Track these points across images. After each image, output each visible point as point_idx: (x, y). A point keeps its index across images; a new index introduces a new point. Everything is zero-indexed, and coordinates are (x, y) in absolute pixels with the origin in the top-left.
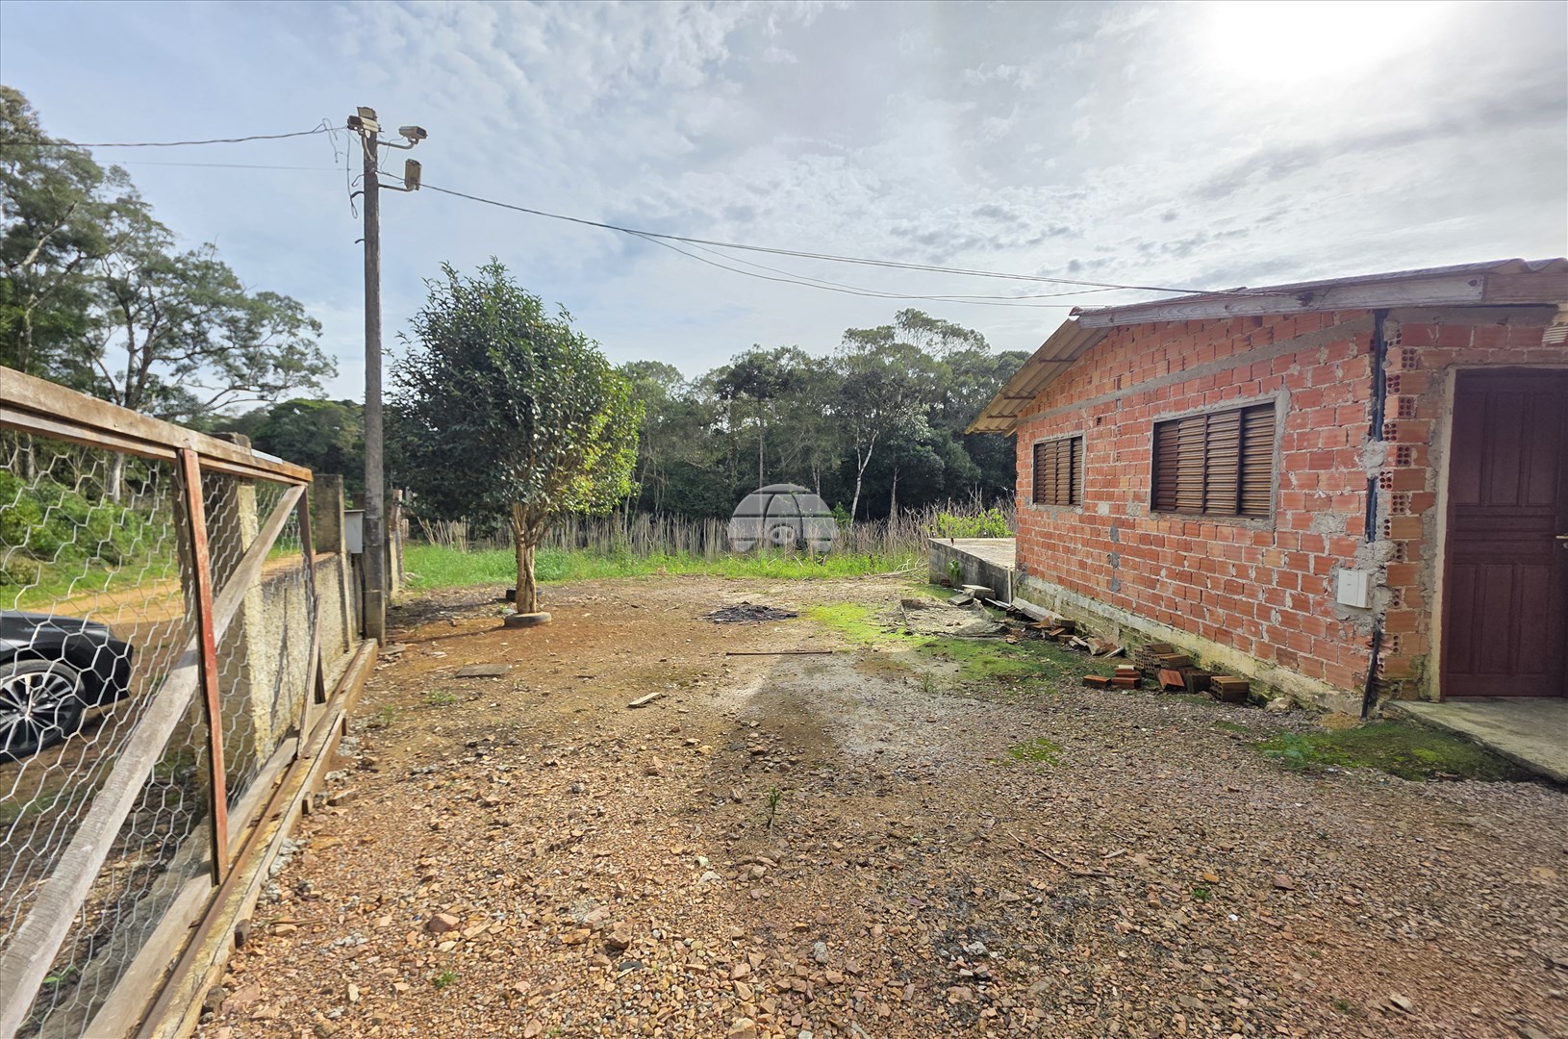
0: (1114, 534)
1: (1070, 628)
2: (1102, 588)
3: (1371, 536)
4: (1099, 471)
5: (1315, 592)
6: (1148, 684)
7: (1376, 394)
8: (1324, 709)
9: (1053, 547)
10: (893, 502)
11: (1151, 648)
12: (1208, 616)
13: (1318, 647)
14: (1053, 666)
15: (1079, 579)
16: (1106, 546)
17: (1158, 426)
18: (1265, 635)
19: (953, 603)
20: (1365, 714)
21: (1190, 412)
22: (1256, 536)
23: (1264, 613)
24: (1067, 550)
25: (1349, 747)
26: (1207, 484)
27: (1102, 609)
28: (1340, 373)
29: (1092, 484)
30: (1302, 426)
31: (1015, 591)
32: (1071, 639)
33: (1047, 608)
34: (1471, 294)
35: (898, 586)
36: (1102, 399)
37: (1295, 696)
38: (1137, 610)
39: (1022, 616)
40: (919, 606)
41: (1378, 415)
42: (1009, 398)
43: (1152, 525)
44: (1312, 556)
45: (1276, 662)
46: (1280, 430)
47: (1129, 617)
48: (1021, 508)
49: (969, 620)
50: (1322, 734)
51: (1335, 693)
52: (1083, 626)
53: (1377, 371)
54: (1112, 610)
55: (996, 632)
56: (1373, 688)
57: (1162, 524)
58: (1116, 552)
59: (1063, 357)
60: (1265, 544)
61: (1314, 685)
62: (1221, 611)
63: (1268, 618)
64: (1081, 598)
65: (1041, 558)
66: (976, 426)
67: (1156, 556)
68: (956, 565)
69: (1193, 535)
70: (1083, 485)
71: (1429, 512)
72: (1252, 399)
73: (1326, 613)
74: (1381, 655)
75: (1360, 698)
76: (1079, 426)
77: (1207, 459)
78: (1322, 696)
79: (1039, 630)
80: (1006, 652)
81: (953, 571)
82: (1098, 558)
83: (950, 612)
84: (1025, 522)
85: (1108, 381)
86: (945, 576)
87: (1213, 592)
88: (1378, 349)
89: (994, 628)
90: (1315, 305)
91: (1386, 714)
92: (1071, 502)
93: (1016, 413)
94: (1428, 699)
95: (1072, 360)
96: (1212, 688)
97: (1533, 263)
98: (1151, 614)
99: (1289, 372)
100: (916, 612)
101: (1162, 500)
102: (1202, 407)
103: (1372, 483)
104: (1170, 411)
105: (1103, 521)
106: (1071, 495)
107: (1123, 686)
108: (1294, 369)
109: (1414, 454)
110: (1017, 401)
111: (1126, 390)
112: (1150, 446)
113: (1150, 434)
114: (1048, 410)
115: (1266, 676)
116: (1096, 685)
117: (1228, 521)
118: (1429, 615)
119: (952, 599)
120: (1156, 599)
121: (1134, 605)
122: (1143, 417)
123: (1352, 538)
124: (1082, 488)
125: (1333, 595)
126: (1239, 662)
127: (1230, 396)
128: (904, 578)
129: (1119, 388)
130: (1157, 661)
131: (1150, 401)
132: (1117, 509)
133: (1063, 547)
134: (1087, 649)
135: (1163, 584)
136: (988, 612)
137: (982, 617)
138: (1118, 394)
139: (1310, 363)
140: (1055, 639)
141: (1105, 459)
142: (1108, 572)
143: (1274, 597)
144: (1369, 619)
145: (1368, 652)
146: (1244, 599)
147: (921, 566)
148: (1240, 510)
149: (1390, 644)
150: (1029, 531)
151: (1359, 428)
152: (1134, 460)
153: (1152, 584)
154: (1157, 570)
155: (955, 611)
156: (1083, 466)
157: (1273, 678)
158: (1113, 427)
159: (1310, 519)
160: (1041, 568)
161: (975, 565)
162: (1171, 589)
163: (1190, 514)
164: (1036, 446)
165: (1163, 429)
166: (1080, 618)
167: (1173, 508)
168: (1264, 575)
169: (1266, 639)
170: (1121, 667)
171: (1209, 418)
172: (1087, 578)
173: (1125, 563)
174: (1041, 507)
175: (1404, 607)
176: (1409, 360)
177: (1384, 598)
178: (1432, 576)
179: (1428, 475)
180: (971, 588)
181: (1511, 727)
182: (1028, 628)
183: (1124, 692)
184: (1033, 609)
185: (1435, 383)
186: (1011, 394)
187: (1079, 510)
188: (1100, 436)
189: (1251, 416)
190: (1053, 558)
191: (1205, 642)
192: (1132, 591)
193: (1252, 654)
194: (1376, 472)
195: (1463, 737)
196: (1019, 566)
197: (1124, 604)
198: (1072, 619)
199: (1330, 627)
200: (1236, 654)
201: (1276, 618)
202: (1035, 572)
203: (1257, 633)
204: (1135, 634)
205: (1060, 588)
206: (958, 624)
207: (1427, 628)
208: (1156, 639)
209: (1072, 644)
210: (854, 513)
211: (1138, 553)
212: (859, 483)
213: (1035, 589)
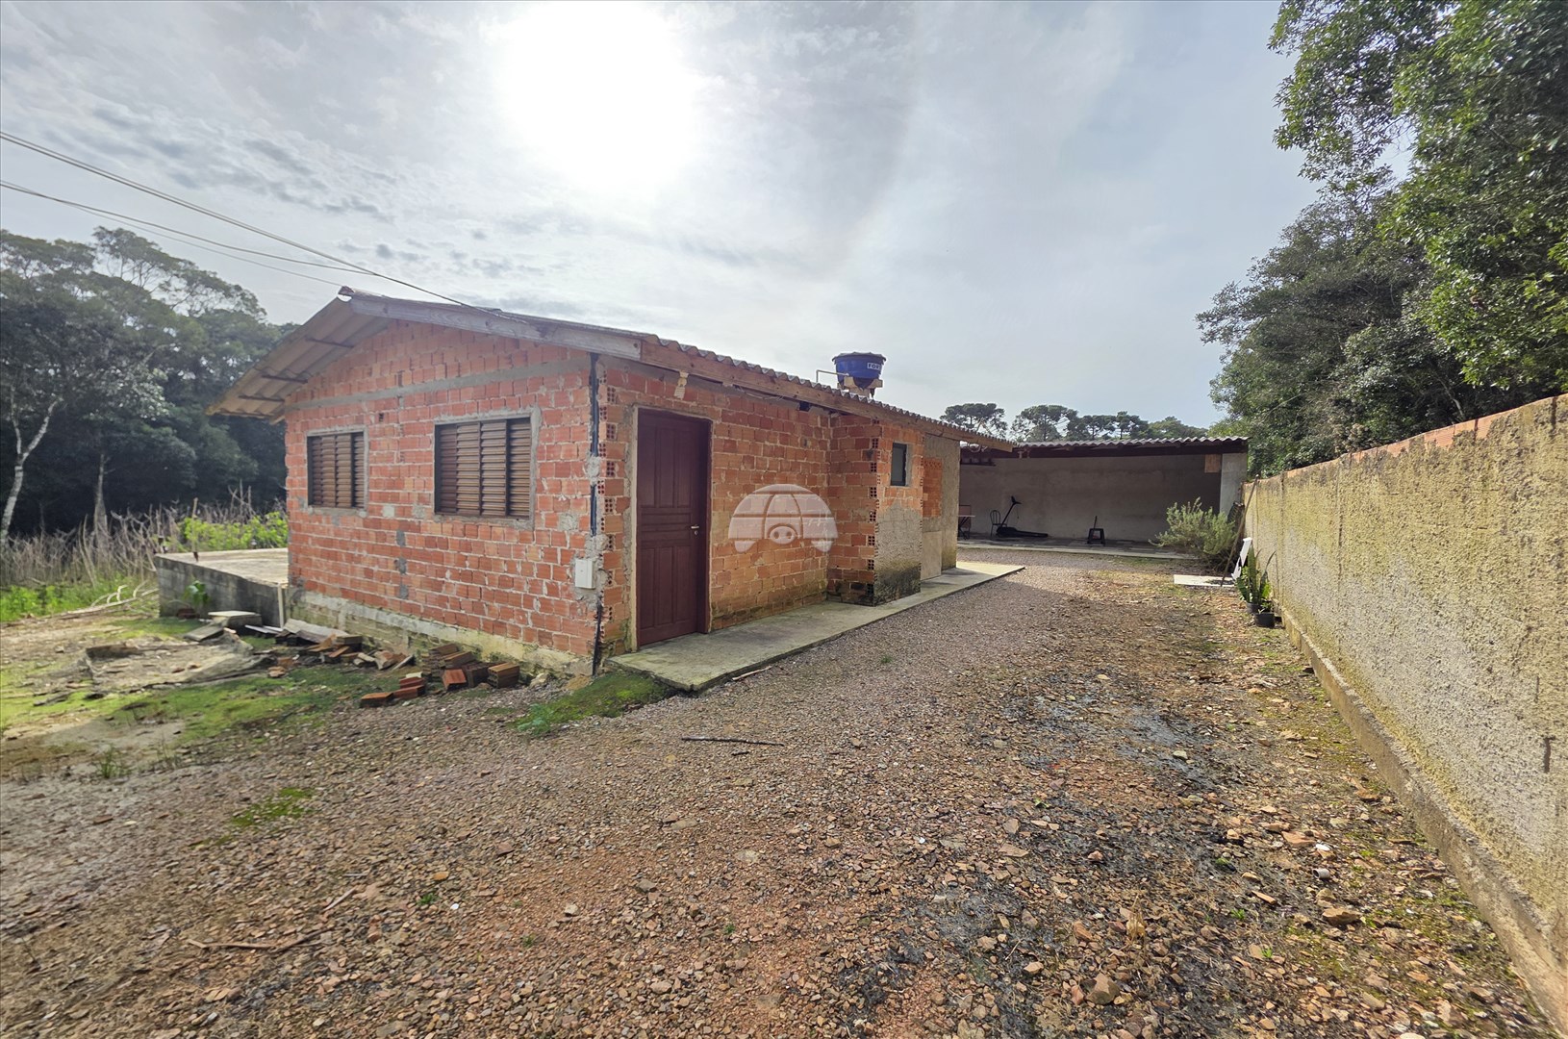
0: (400, 538)
1: (356, 645)
2: (390, 597)
3: (594, 533)
4: (382, 471)
5: (561, 579)
6: (433, 688)
7: (593, 419)
8: (570, 676)
9: (334, 556)
11: (437, 652)
12: (486, 610)
13: (565, 624)
14: (328, 694)
15: (365, 589)
16: (392, 551)
17: (439, 429)
18: (530, 621)
19: (194, 640)
20: (594, 673)
21: (466, 417)
22: (521, 534)
23: (529, 603)
24: (351, 558)
25: (582, 702)
26: (482, 488)
27: (389, 618)
28: (572, 399)
29: (376, 484)
30: (550, 440)
31: (288, 612)
33: (329, 626)
34: (634, 353)
35: (90, 629)
36: (384, 394)
37: (551, 670)
38: (424, 615)
39: (298, 641)
40: (124, 653)
41: (595, 435)
42: (269, 377)
43: (435, 527)
44: (559, 549)
45: (537, 643)
46: (535, 442)
47: (417, 622)
48: (293, 512)
49: (215, 658)
50: (566, 697)
51: (576, 660)
52: (371, 640)
53: (594, 401)
54: (400, 618)
55: (254, 667)
56: (599, 649)
57: (447, 527)
58: (403, 559)
59: (339, 340)
60: (528, 541)
61: (563, 657)
62: (496, 604)
63: (530, 606)
64: (368, 610)
65: (320, 569)
66: (224, 405)
67: (440, 558)
68: (202, 588)
69: (471, 535)
70: (366, 486)
71: (627, 511)
72: (514, 412)
73: (569, 596)
74: (602, 624)
75: (589, 661)
76: (359, 421)
77: (482, 464)
78: (568, 665)
79: (317, 654)
80: (264, 690)
81: (196, 596)
82: (384, 565)
83: (183, 653)
84: (299, 528)
85: (390, 376)
86: (183, 603)
87: (490, 588)
88: (594, 385)
89: (253, 662)
90: (549, 338)
91: (606, 669)
92: (354, 504)
93: (283, 395)
94: (630, 651)
95: (348, 345)
96: (490, 678)
97: (664, 340)
98: (438, 617)
99: (539, 392)
100: (117, 663)
101: (445, 503)
102: (475, 415)
103: (593, 488)
104: (449, 415)
105: (389, 524)
106: (354, 497)
107: (406, 696)
108: (543, 391)
109: (617, 468)
110: (283, 383)
111: (407, 388)
112: (432, 448)
113: (432, 435)
114: (323, 398)
115: (531, 658)
116: (375, 703)
117: (500, 521)
118: (629, 588)
119: (192, 634)
120: (443, 601)
121: (422, 611)
122: (425, 418)
123: (583, 534)
124: (365, 489)
125: (572, 580)
126: (509, 648)
127: (497, 407)
128: (107, 615)
129: (400, 385)
130: (442, 663)
131: (431, 403)
132: (403, 512)
133: (347, 554)
134: (374, 664)
135: (448, 585)
136: (244, 644)
137: (236, 651)
138: (400, 391)
139: (553, 387)
140: (338, 660)
141: (389, 459)
142: (396, 579)
143: (535, 587)
144: (595, 597)
145: (594, 623)
146: (514, 592)
147: (148, 595)
148: (509, 512)
149: (607, 615)
150: (305, 539)
151: (585, 445)
152: (419, 461)
153: (438, 586)
154: (441, 573)
155: (192, 650)
156: (365, 464)
157: (536, 658)
158: (396, 425)
159: (557, 519)
160: (321, 581)
161: (232, 585)
162: (455, 590)
163: (469, 516)
164: (311, 439)
165: (444, 432)
166: (367, 632)
167: (454, 510)
168: (527, 568)
169: (530, 625)
170: (409, 676)
171: (482, 425)
172: (373, 588)
173: (413, 567)
174: (319, 511)
175: (615, 585)
176: (612, 397)
177: (603, 578)
178: (630, 559)
179: (626, 484)
180: (223, 616)
181: (671, 660)
182: (302, 654)
183: (406, 703)
184: (312, 629)
185: (627, 415)
186: (272, 373)
187: (362, 514)
188: (383, 433)
189: (514, 427)
190: (334, 568)
191: (485, 636)
192: (420, 596)
193: (521, 640)
194: (595, 480)
195: (645, 674)
196: (293, 581)
197: (412, 610)
198: (359, 634)
199: (573, 607)
200: (509, 642)
201: (537, 604)
202: (313, 587)
203: (524, 622)
204: (423, 639)
205: (344, 601)
206: (194, 667)
207: (628, 599)
208: (443, 641)
209: (357, 662)
210: (7, 522)
211: (424, 556)
212: (20, 475)
213: (315, 606)
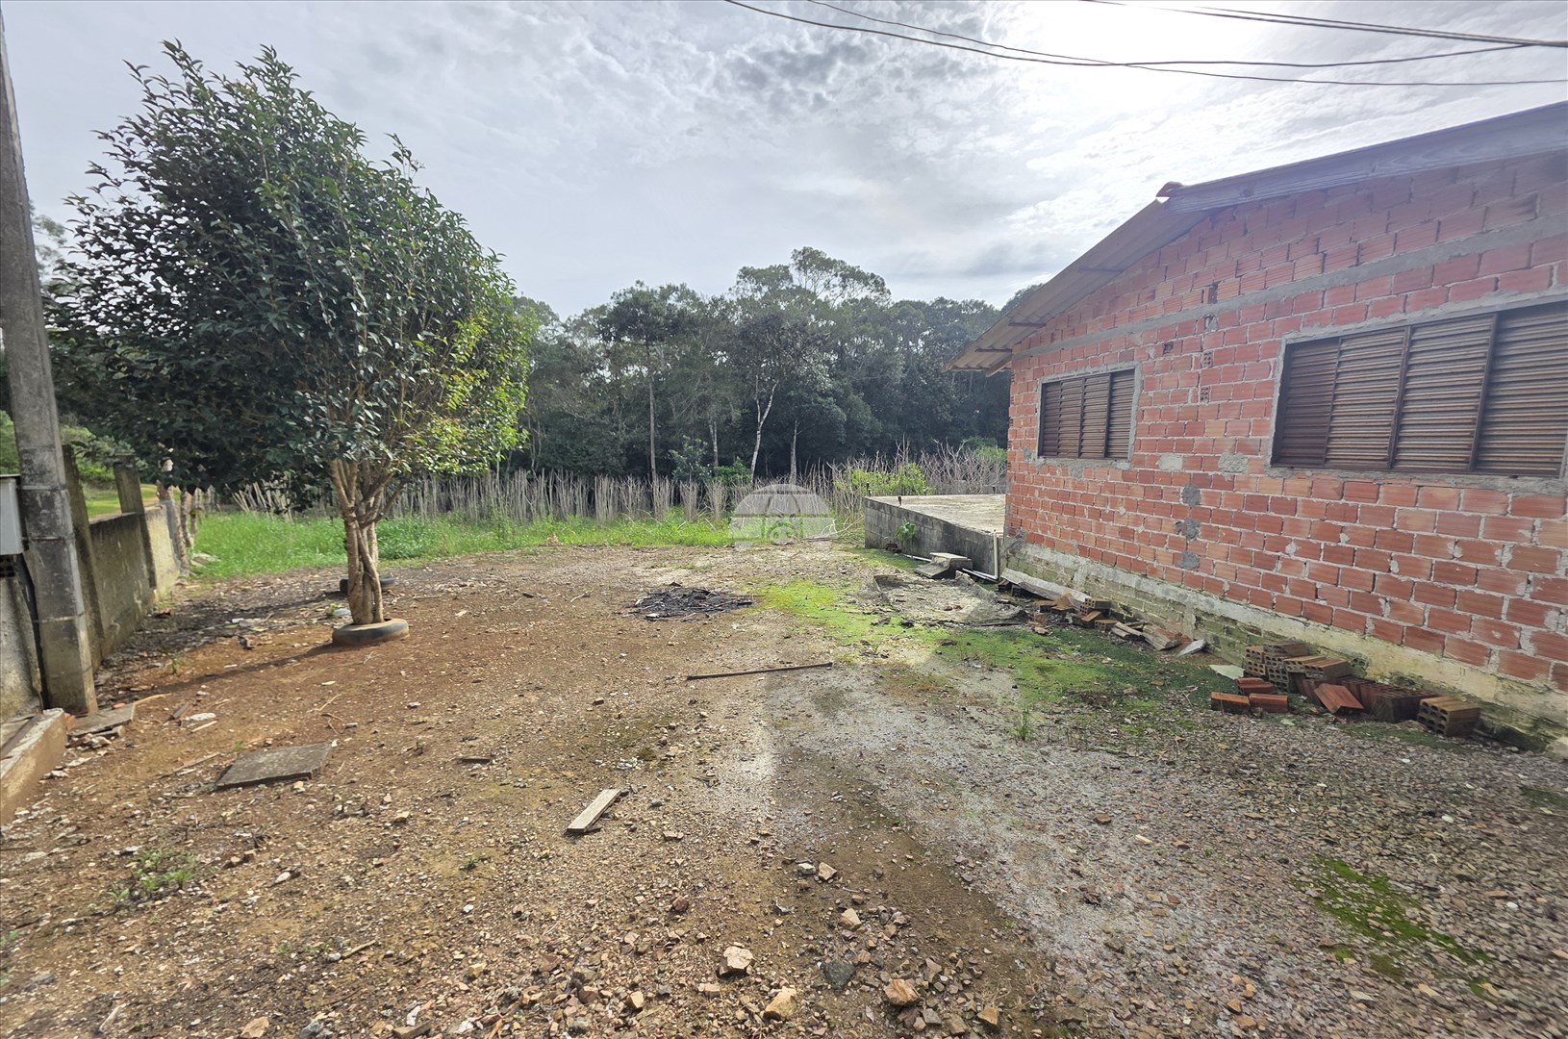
0: (1191, 495)
1: (1105, 610)
2: (1162, 564)
4: (1165, 414)
9: (1071, 510)
10: (793, 458)
11: (1280, 650)
12: (1387, 609)
15: (1119, 550)
16: (1177, 511)
17: (1297, 349)
18: (1527, 645)
21: (1371, 323)
22: (1520, 500)
23: (1529, 611)
24: (1098, 514)
26: (1399, 426)
27: (1161, 590)
29: (1150, 430)
31: (1003, 562)
32: (1113, 625)
33: (1060, 584)
36: (1175, 318)
38: (1234, 594)
39: (1023, 593)
43: (1271, 484)
45: (1550, 683)
47: (1215, 601)
48: (1016, 462)
52: (1125, 611)
54: (1181, 591)
57: (1298, 483)
58: (1192, 520)
62: (1420, 605)
63: (1533, 621)
64: (1121, 574)
65: (1049, 522)
66: (956, 364)
67: (1275, 526)
69: (1360, 498)
70: (1132, 433)
72: (1527, 296)
76: (1128, 357)
79: (1063, 613)
82: (1155, 525)
84: (1022, 479)
85: (1193, 293)
86: (889, 539)
87: (1403, 579)
92: (1107, 454)
93: (1010, 344)
95: (1118, 270)
98: (1258, 600)
101: (1297, 452)
102: (1395, 318)
104: (1322, 326)
105: (1169, 478)
106: (1107, 446)
107: (1270, 708)
112: (1274, 377)
113: (1276, 359)
114: (1068, 339)
115: (1524, 702)
117: (1450, 479)
119: (922, 571)
120: (1276, 582)
122: (1260, 338)
127: (1472, 295)
128: (835, 541)
129: (1213, 300)
131: (1278, 314)
132: (1199, 463)
133: (1091, 511)
134: (1145, 640)
135: (1290, 563)
138: (1208, 308)
141: (1178, 399)
142: (1174, 543)
143: (1556, 591)
146: (1478, 591)
147: (850, 526)
148: (1478, 464)
150: (1030, 490)
152: (1244, 397)
153: (1269, 563)
154: (1281, 545)
156: (1134, 408)
157: (1544, 706)
158: (1196, 355)
160: (1049, 535)
161: (938, 529)
162: (1305, 571)
163: (1362, 469)
164: (1045, 386)
165: (1305, 352)
166: (1120, 599)
167: (1321, 461)
168: (1533, 558)
169: (1528, 650)
171: (1414, 331)
172: (1131, 549)
173: (1210, 533)
174: (1052, 461)
184: (1037, 583)
186: (1018, 320)
187: (1122, 465)
188: (1170, 367)
189: (1517, 324)
190: (1070, 523)
191: (1378, 644)
192: (1223, 569)
193: (1492, 669)
196: (1010, 531)
197: (1205, 585)
198: (1105, 599)
200: (1453, 666)
201: (1557, 622)
202: (1037, 540)
203: (1507, 642)
205: (1083, 561)
206: (958, 607)
210: (753, 468)
211: (1241, 520)
212: (759, 436)
213: (1040, 560)
